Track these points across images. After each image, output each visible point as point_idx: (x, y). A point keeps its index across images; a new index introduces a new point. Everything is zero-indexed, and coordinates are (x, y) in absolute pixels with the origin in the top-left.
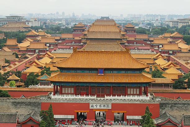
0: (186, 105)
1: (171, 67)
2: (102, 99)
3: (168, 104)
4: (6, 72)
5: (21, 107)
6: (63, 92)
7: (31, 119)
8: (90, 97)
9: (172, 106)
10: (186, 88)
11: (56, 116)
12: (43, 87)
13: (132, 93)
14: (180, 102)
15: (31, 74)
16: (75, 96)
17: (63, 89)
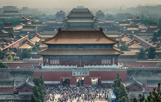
0: (148, 72)
1: (134, 43)
2: (82, 68)
3: (134, 71)
4: (5, 48)
5: (18, 75)
6: (51, 63)
7: (26, 85)
8: (72, 67)
9: (137, 73)
10: (147, 59)
11: (46, 82)
12: (34, 59)
13: (105, 63)
14: (143, 70)
15: (25, 50)
16: (60, 66)
17: (51, 61)
